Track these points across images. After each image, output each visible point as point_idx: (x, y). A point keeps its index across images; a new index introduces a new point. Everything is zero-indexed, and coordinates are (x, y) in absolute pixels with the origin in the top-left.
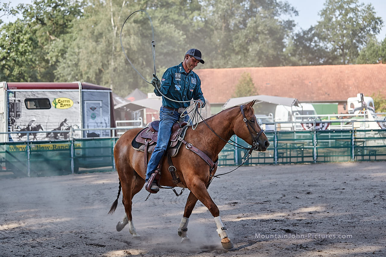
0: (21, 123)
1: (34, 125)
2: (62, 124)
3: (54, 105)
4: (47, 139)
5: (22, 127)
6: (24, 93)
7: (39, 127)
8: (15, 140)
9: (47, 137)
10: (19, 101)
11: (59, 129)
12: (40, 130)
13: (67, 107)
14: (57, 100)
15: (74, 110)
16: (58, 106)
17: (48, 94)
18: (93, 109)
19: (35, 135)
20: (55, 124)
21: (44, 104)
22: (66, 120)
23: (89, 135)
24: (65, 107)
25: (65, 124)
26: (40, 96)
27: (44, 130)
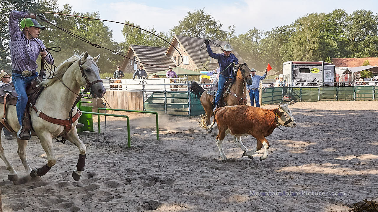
0: (297, 79)
1: (302, 80)
2: (314, 80)
3: (311, 71)
4: (307, 86)
5: (298, 81)
6: (299, 66)
7: (305, 81)
8: (295, 86)
9: (308, 85)
10: (297, 69)
11: (313, 82)
12: (305, 82)
13: (317, 72)
14: (313, 69)
15: (320, 74)
16: (313, 71)
17: (309, 67)
18: (328, 73)
19: (303, 84)
20: (311, 80)
21: (307, 71)
22: (316, 78)
23: (326, 85)
24: (316, 73)
25: (316, 80)
26: (306, 68)
27: (307, 82)
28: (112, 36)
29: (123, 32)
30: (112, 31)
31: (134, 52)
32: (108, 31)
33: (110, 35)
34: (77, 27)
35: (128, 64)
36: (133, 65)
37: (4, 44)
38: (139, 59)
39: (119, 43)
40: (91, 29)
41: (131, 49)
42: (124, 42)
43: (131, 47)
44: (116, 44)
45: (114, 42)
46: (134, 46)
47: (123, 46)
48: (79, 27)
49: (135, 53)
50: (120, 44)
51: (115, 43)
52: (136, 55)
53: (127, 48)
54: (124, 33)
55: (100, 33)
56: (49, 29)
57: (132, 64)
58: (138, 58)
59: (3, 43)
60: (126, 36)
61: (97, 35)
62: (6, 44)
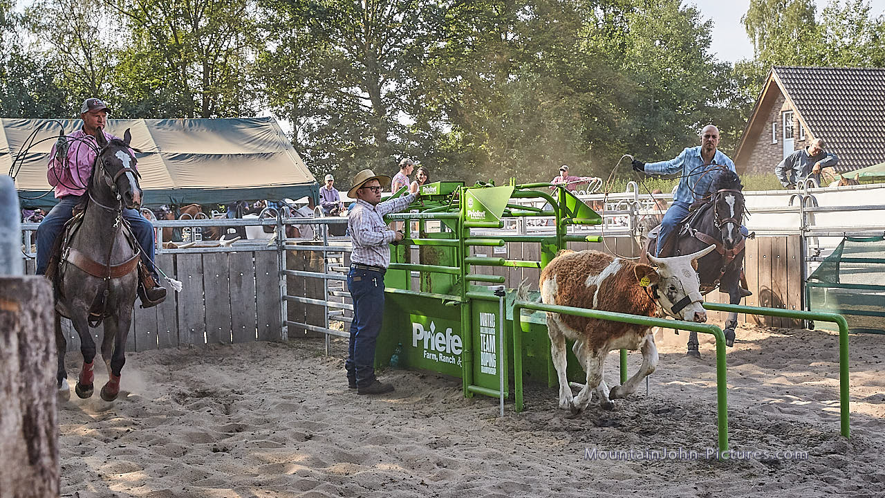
28: (707, 43)
29: (748, 22)
30: (708, 24)
31: (785, 92)
32: (696, 27)
33: (702, 38)
34: (597, 21)
35: (763, 140)
36: (780, 144)
37: (386, 96)
38: (801, 120)
39: (733, 67)
40: (641, 24)
41: (773, 83)
42: (752, 59)
43: (775, 77)
44: (724, 68)
45: (716, 63)
46: (785, 72)
47: (746, 75)
48: (601, 22)
49: (788, 97)
50: (737, 69)
51: (718, 68)
52: (791, 105)
53: (761, 81)
54: (753, 28)
55: (668, 37)
56: (510, 36)
57: (775, 141)
58: (797, 115)
59: (384, 91)
60: (757, 37)
61: (658, 42)
62: (391, 95)
